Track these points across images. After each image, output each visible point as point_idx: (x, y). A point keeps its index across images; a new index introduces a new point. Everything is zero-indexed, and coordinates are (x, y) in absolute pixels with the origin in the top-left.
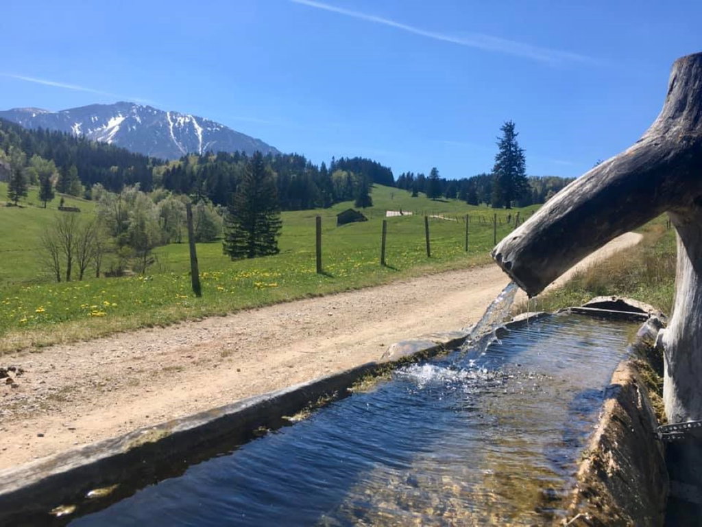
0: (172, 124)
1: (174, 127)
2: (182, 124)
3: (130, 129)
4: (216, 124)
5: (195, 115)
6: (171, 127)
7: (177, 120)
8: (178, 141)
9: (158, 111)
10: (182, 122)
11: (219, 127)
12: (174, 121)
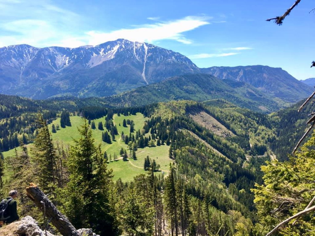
0: (135, 47)
1: (136, 49)
2: (139, 47)
3: (120, 51)
4: (153, 45)
5: (145, 42)
6: (134, 49)
7: (137, 45)
8: (136, 55)
9: (131, 42)
10: (139, 46)
11: (154, 46)
12: (136, 46)
